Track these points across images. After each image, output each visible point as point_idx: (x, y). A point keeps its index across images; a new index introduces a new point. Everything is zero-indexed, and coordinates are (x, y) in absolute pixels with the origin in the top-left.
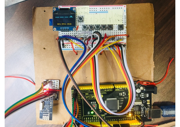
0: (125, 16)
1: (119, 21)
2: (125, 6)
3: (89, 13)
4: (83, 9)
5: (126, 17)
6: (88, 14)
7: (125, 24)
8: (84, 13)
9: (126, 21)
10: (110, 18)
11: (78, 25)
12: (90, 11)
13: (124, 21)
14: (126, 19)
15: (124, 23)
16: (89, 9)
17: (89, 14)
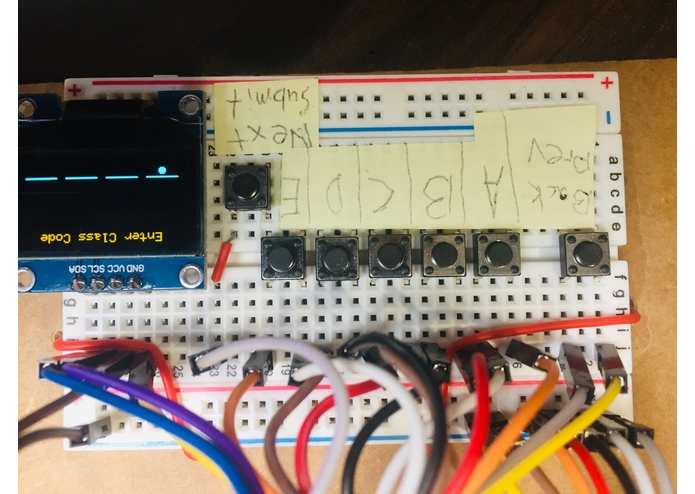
0: (613, 161)
1: (563, 198)
2: (607, 83)
3: (315, 136)
4: (270, 102)
5: (619, 168)
6: (308, 145)
7: (616, 226)
8: (279, 138)
9: (621, 201)
10: (492, 178)
11: (225, 236)
12: (327, 124)
13: (607, 202)
14: (620, 185)
15: (604, 220)
16: (317, 108)
17: (315, 141)
